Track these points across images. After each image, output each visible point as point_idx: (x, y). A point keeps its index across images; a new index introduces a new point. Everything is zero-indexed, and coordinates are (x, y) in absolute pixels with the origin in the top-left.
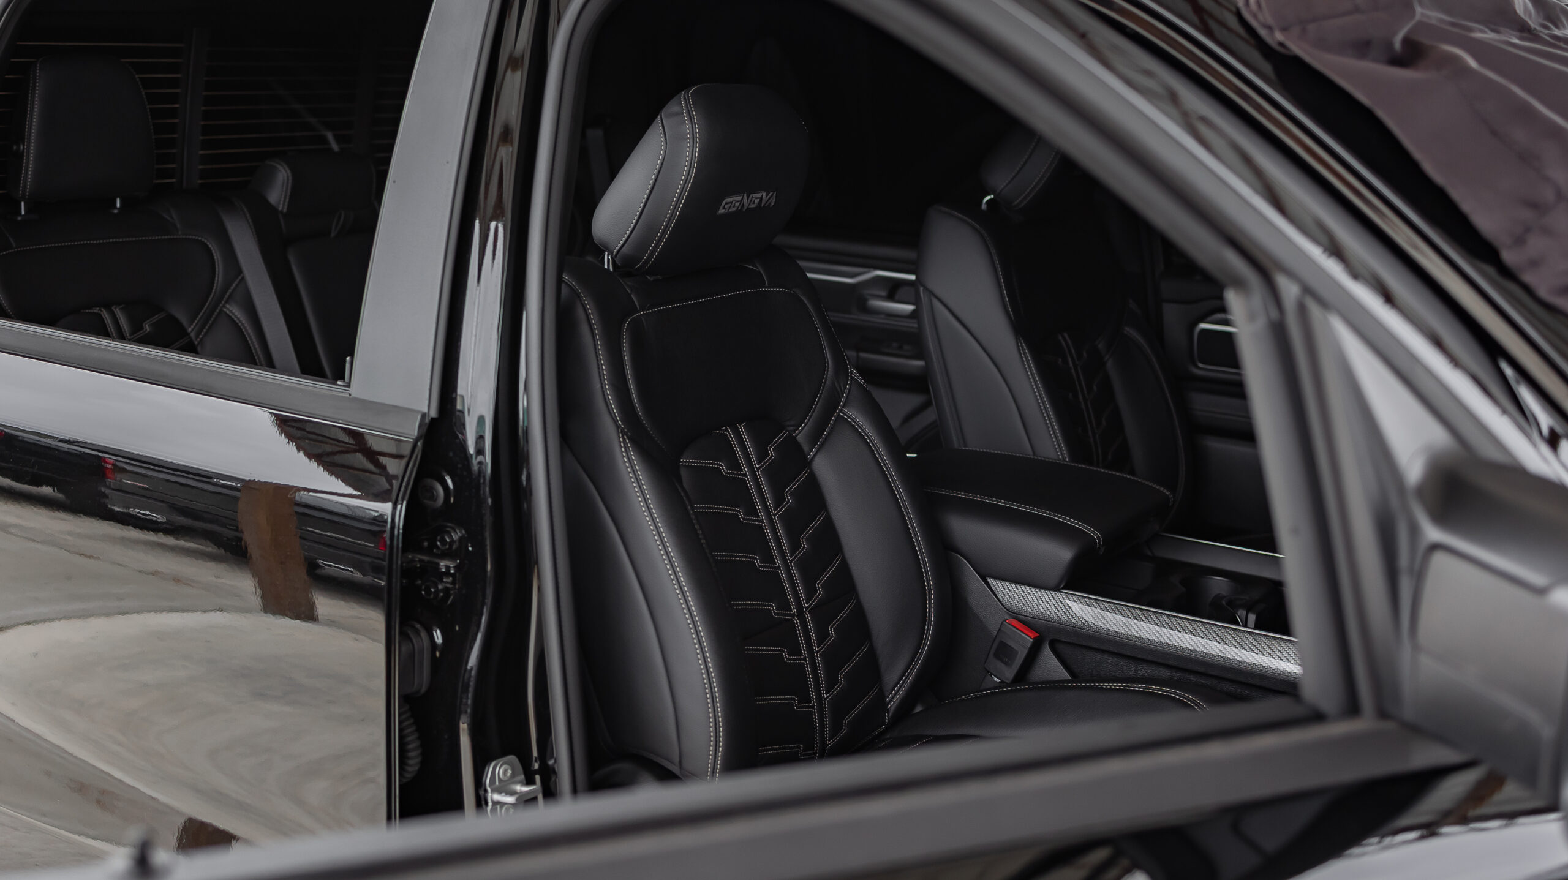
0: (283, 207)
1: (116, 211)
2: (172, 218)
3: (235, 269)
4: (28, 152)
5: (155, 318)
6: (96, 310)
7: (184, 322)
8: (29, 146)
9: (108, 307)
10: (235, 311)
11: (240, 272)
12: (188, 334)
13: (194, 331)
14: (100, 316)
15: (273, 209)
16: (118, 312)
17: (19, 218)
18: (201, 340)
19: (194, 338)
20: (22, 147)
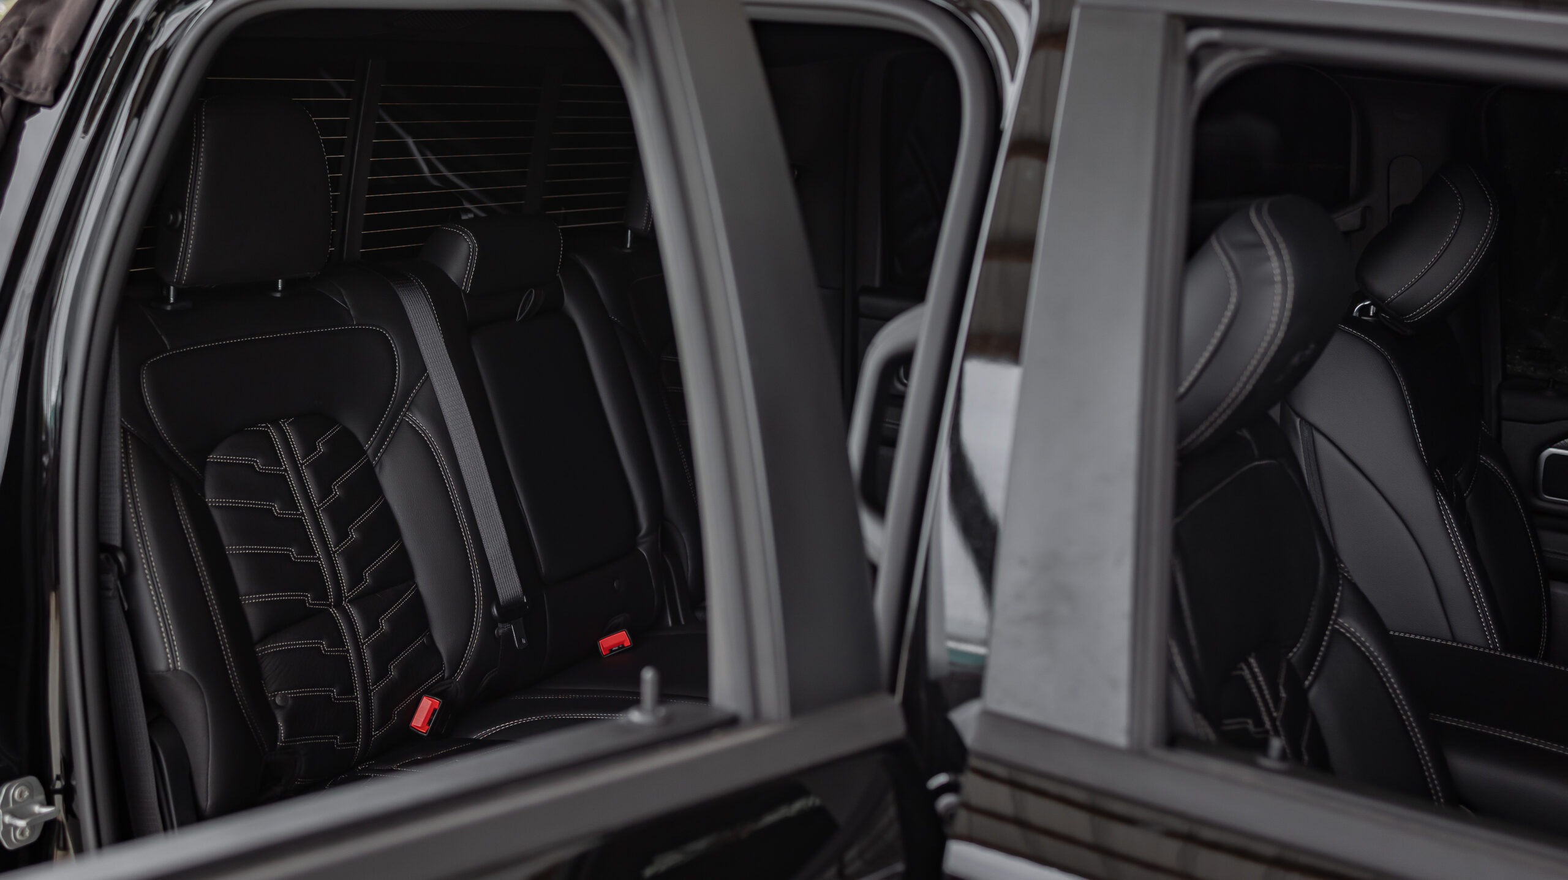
0: (467, 286)
1: (278, 295)
2: (346, 304)
3: (416, 367)
4: (189, 226)
5: (329, 435)
6: (262, 427)
7: (361, 438)
8: (190, 216)
9: (275, 423)
10: (418, 419)
11: (424, 369)
12: (365, 452)
13: (371, 448)
14: (266, 434)
15: (455, 288)
16: (287, 428)
17: (169, 308)
18: (380, 458)
19: (371, 459)
20: (180, 217)
